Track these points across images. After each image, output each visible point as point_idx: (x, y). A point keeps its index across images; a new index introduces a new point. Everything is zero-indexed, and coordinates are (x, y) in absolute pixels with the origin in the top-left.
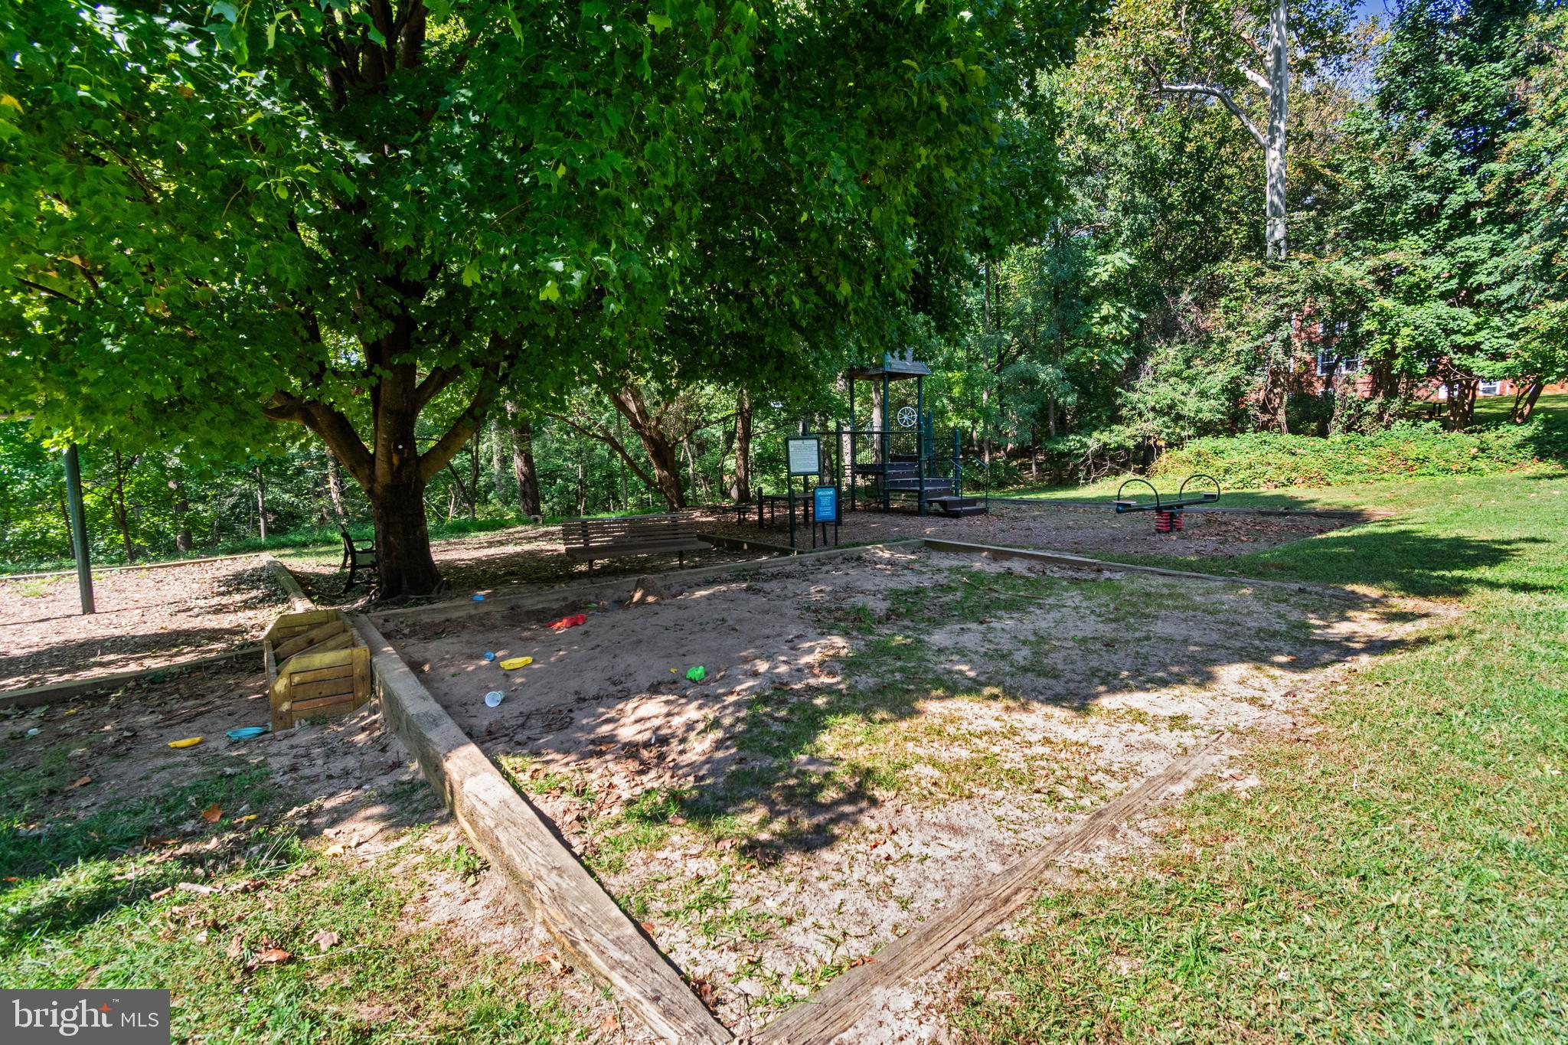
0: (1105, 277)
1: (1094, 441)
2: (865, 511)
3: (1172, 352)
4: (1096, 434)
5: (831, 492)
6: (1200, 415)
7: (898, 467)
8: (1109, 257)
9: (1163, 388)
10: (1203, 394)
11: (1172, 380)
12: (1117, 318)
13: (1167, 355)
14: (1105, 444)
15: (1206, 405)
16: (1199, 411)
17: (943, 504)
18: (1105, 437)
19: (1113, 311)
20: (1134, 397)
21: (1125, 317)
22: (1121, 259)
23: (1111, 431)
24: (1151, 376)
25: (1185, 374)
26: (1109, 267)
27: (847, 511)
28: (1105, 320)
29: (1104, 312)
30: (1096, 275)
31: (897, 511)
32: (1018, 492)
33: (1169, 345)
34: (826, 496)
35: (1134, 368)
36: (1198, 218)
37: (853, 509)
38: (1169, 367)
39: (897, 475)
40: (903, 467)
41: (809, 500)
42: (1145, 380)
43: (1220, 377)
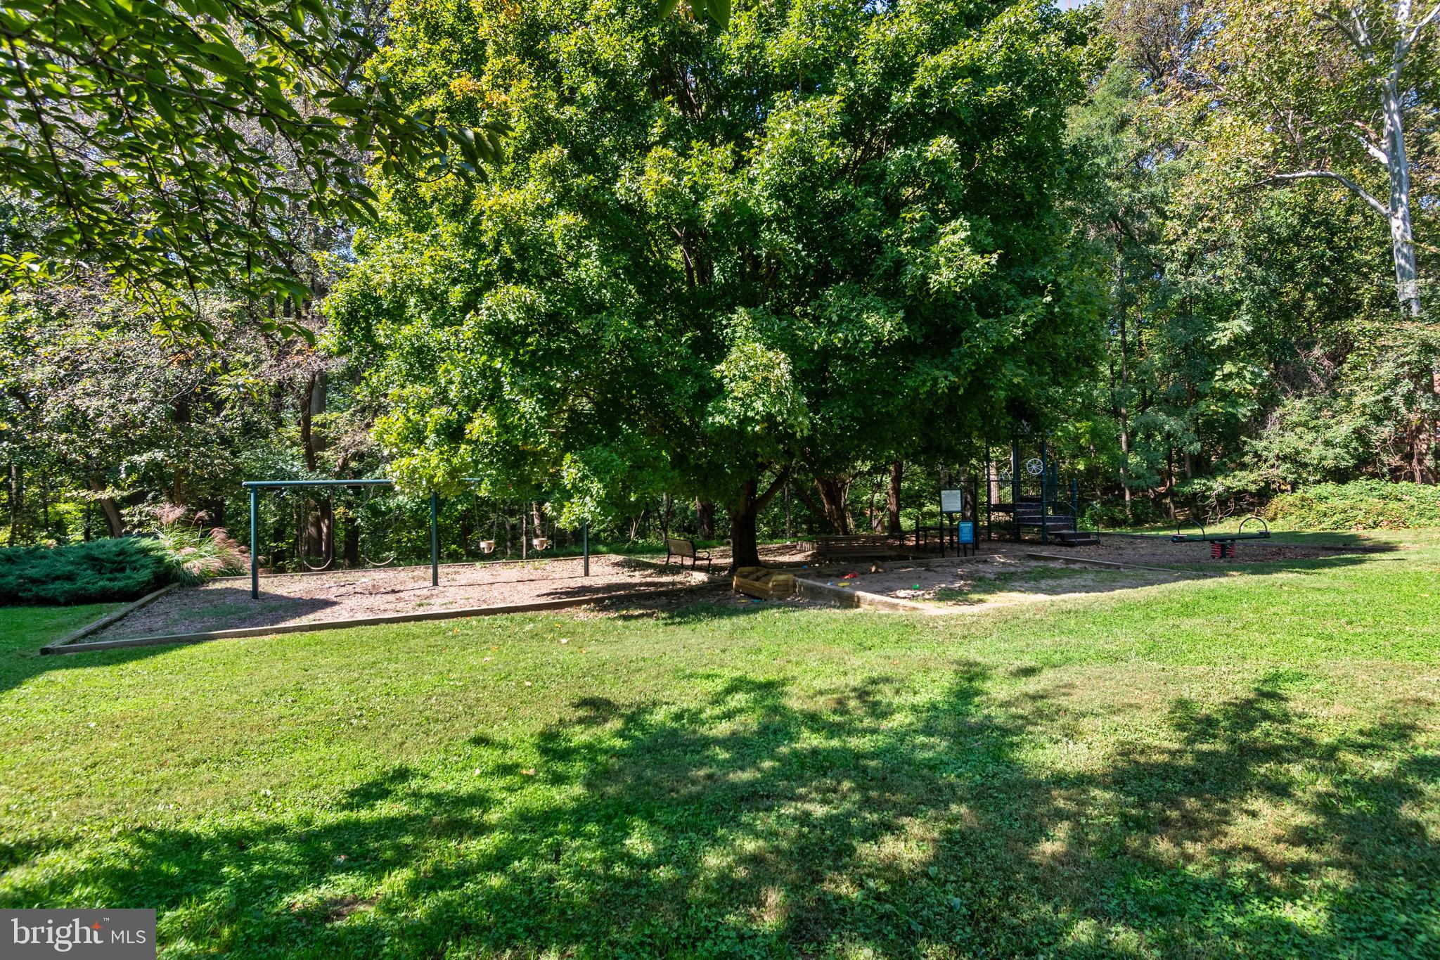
0: (1224, 341)
1: (1219, 485)
2: (999, 540)
3: (1299, 404)
4: (1220, 479)
5: (970, 525)
6: (1324, 463)
7: (1026, 507)
8: (1227, 325)
9: (1290, 437)
10: (1327, 443)
11: (1298, 430)
12: (1239, 375)
13: (1295, 407)
14: (1229, 488)
15: (1330, 453)
16: (1322, 459)
17: (1062, 536)
18: (1229, 482)
19: (1234, 370)
20: (1260, 445)
21: (1248, 375)
22: (1240, 325)
23: (1234, 477)
24: (1278, 426)
25: (1312, 424)
26: (1228, 332)
27: (983, 541)
28: (1229, 377)
29: (1226, 371)
30: (1215, 340)
31: (1025, 542)
32: (1153, 529)
33: (1300, 397)
34: (967, 527)
35: (1260, 419)
36: (1326, 280)
37: (989, 539)
38: (1295, 418)
39: (1024, 513)
40: (1030, 507)
41: (954, 531)
42: (1272, 429)
43: (1343, 429)
